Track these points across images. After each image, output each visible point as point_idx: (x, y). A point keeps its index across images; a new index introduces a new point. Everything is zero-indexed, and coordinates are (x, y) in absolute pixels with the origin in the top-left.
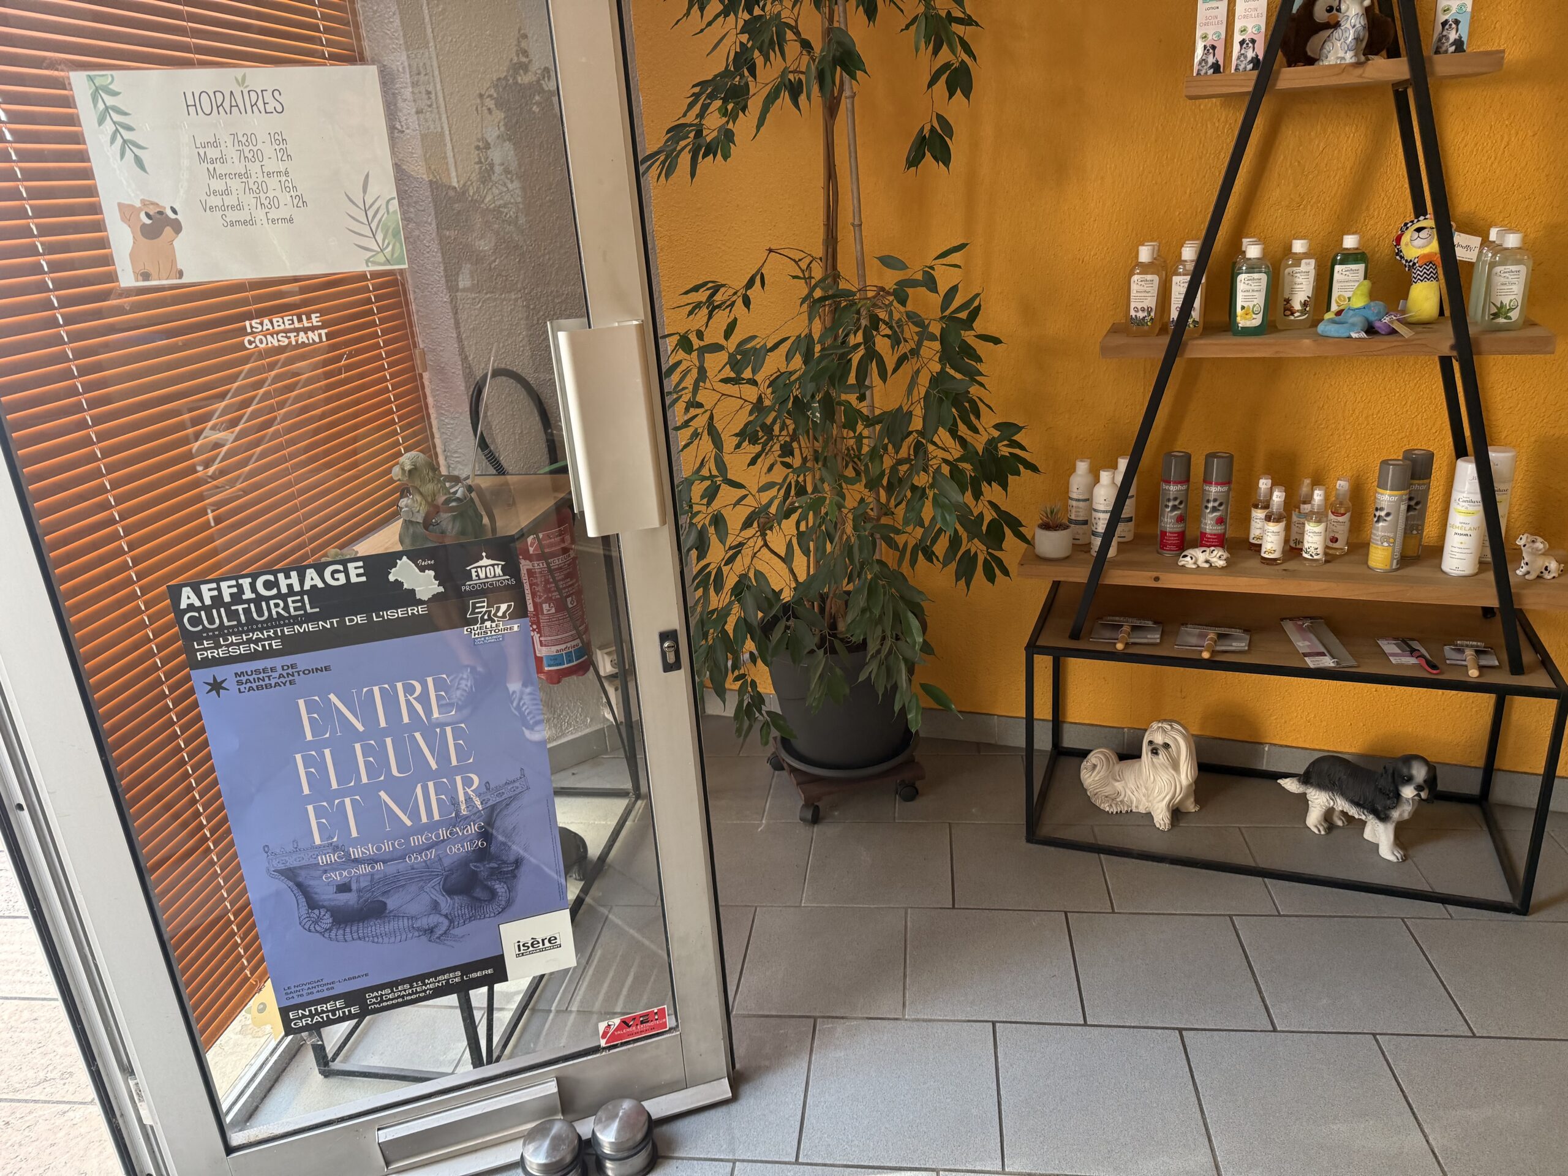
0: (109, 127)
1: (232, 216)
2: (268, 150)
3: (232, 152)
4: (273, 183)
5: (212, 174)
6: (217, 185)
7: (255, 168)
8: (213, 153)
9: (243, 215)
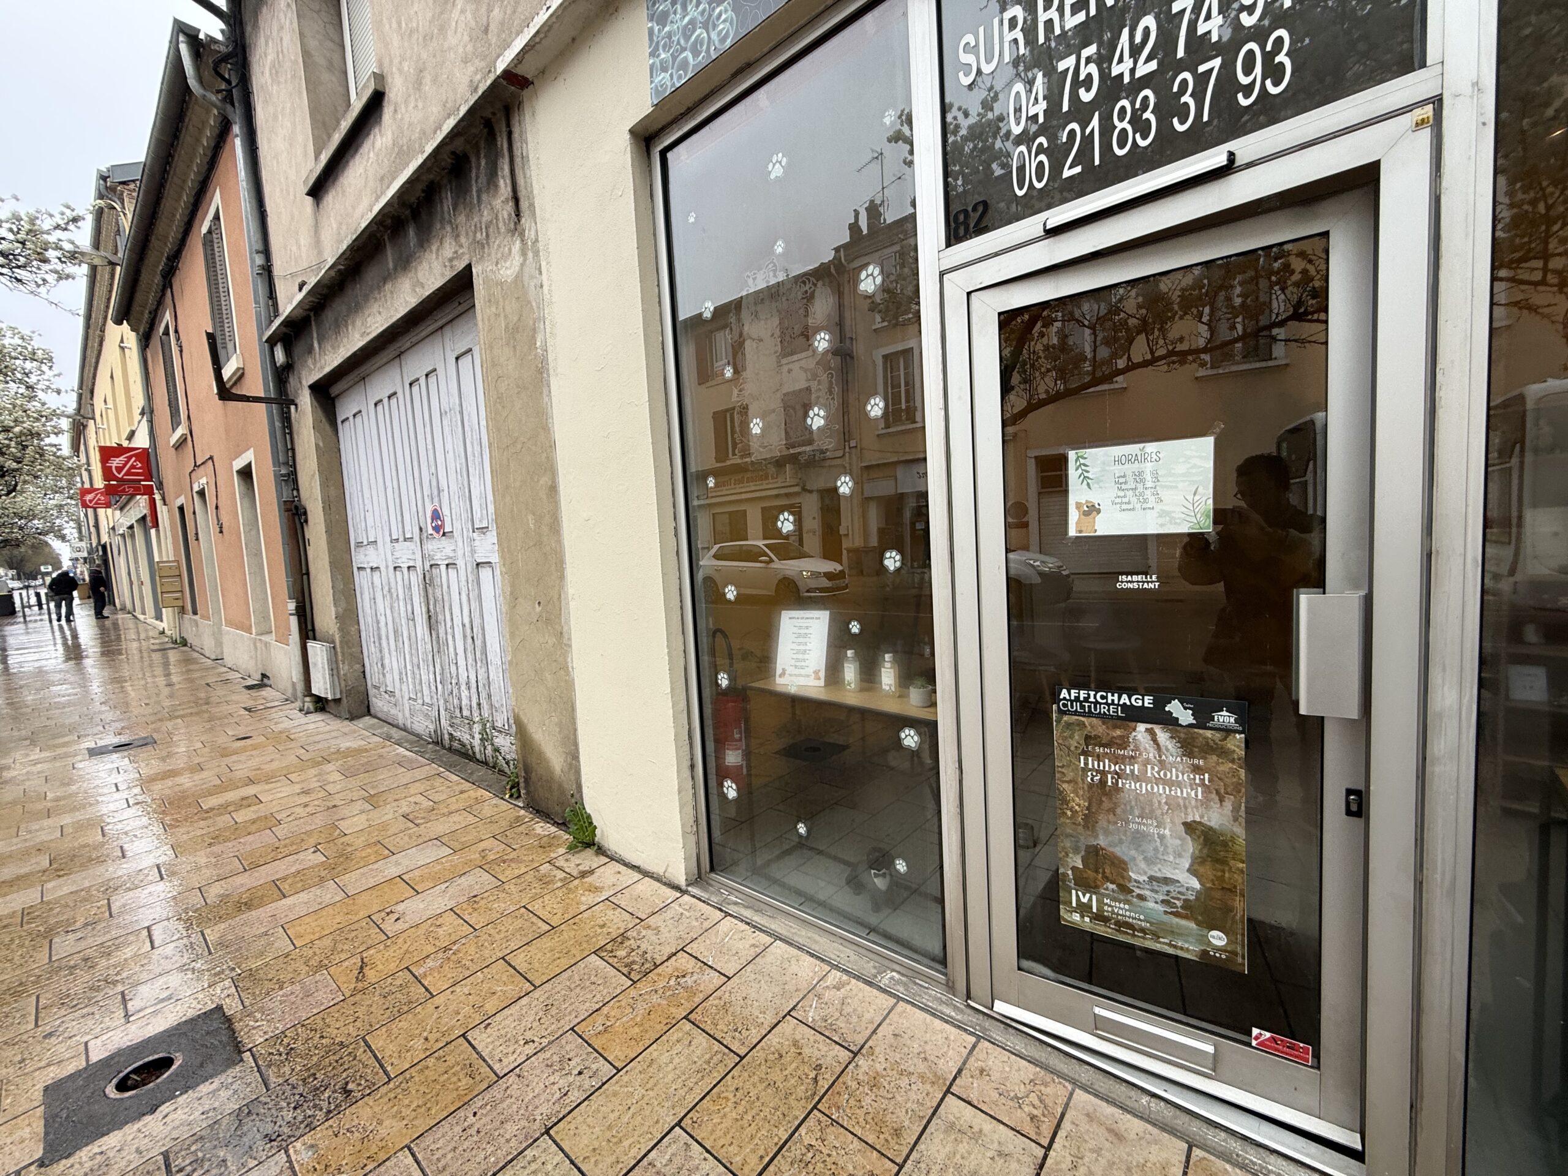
0: (1080, 471)
1: (1125, 506)
2: (1149, 478)
3: (1131, 480)
4: (1148, 492)
5: (1120, 489)
6: (1121, 494)
7: (1140, 485)
8: (1122, 480)
9: (1130, 507)
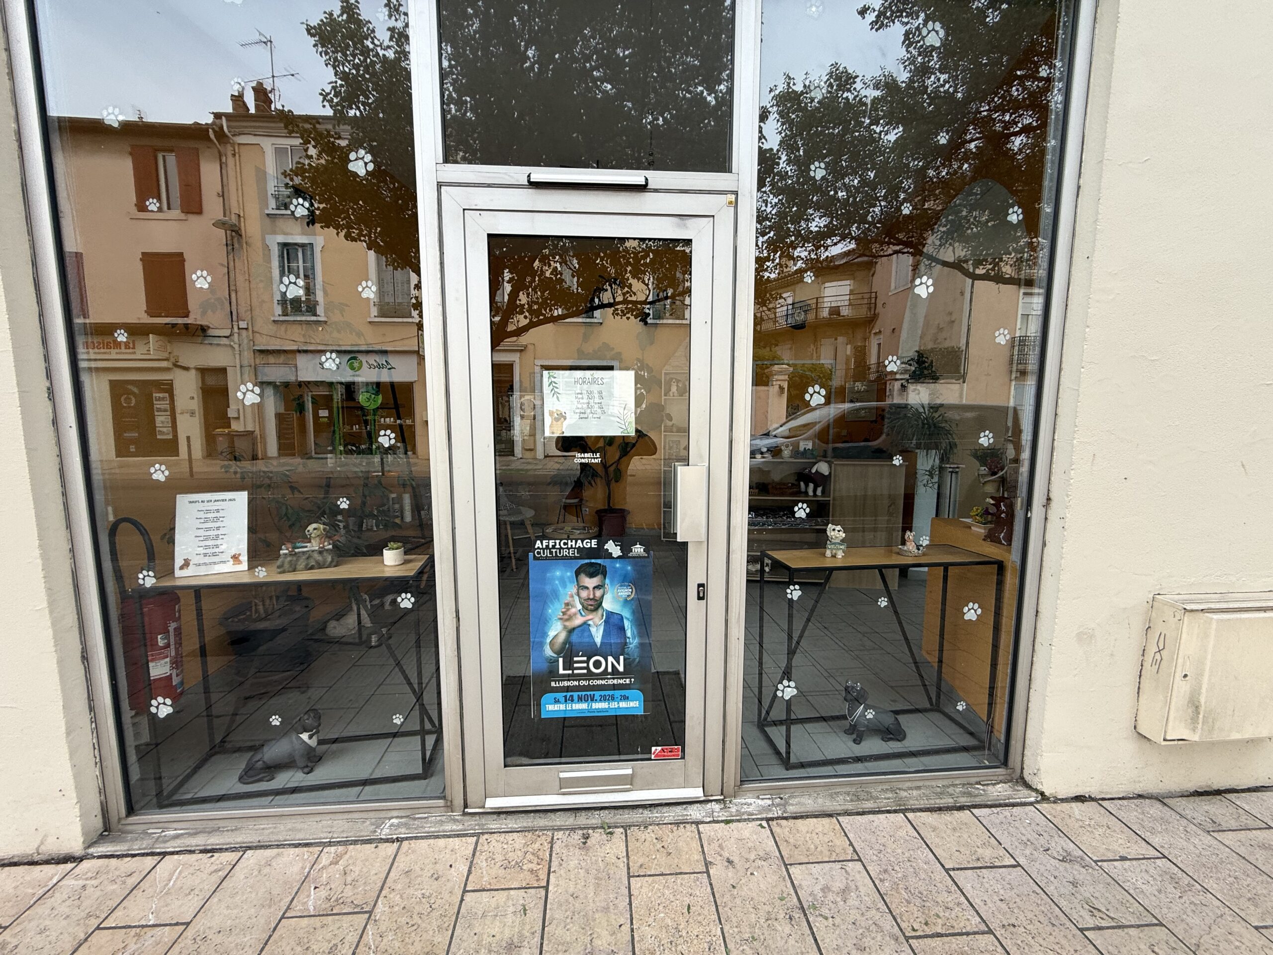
0: (551, 387)
1: (582, 416)
2: (596, 395)
3: (585, 396)
4: (596, 406)
5: (578, 402)
6: (580, 406)
7: (591, 401)
8: (580, 396)
9: (585, 416)
